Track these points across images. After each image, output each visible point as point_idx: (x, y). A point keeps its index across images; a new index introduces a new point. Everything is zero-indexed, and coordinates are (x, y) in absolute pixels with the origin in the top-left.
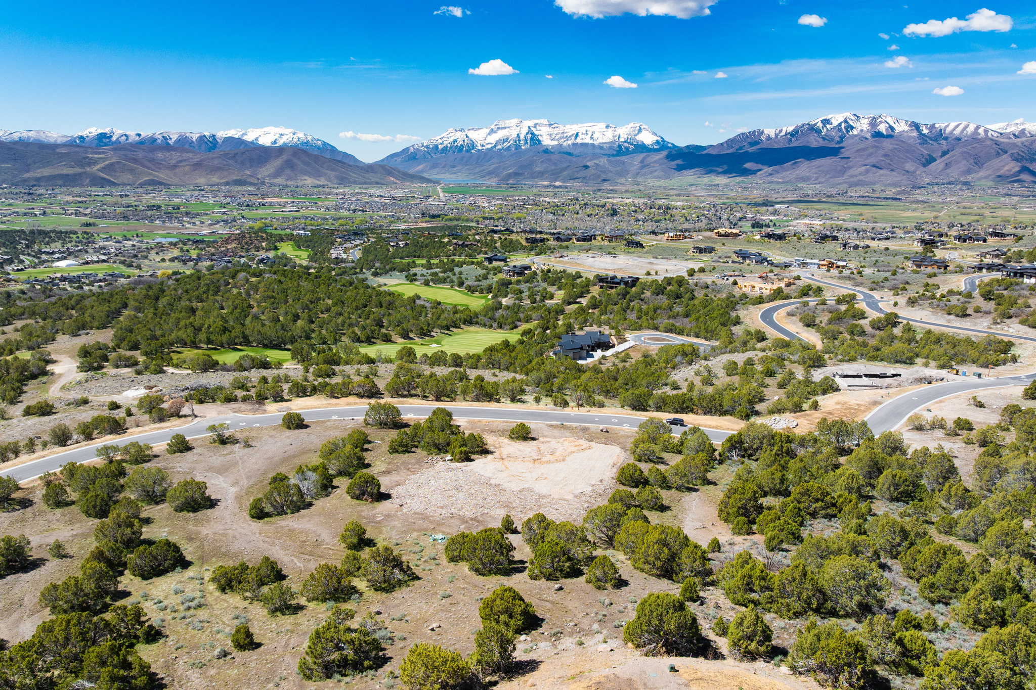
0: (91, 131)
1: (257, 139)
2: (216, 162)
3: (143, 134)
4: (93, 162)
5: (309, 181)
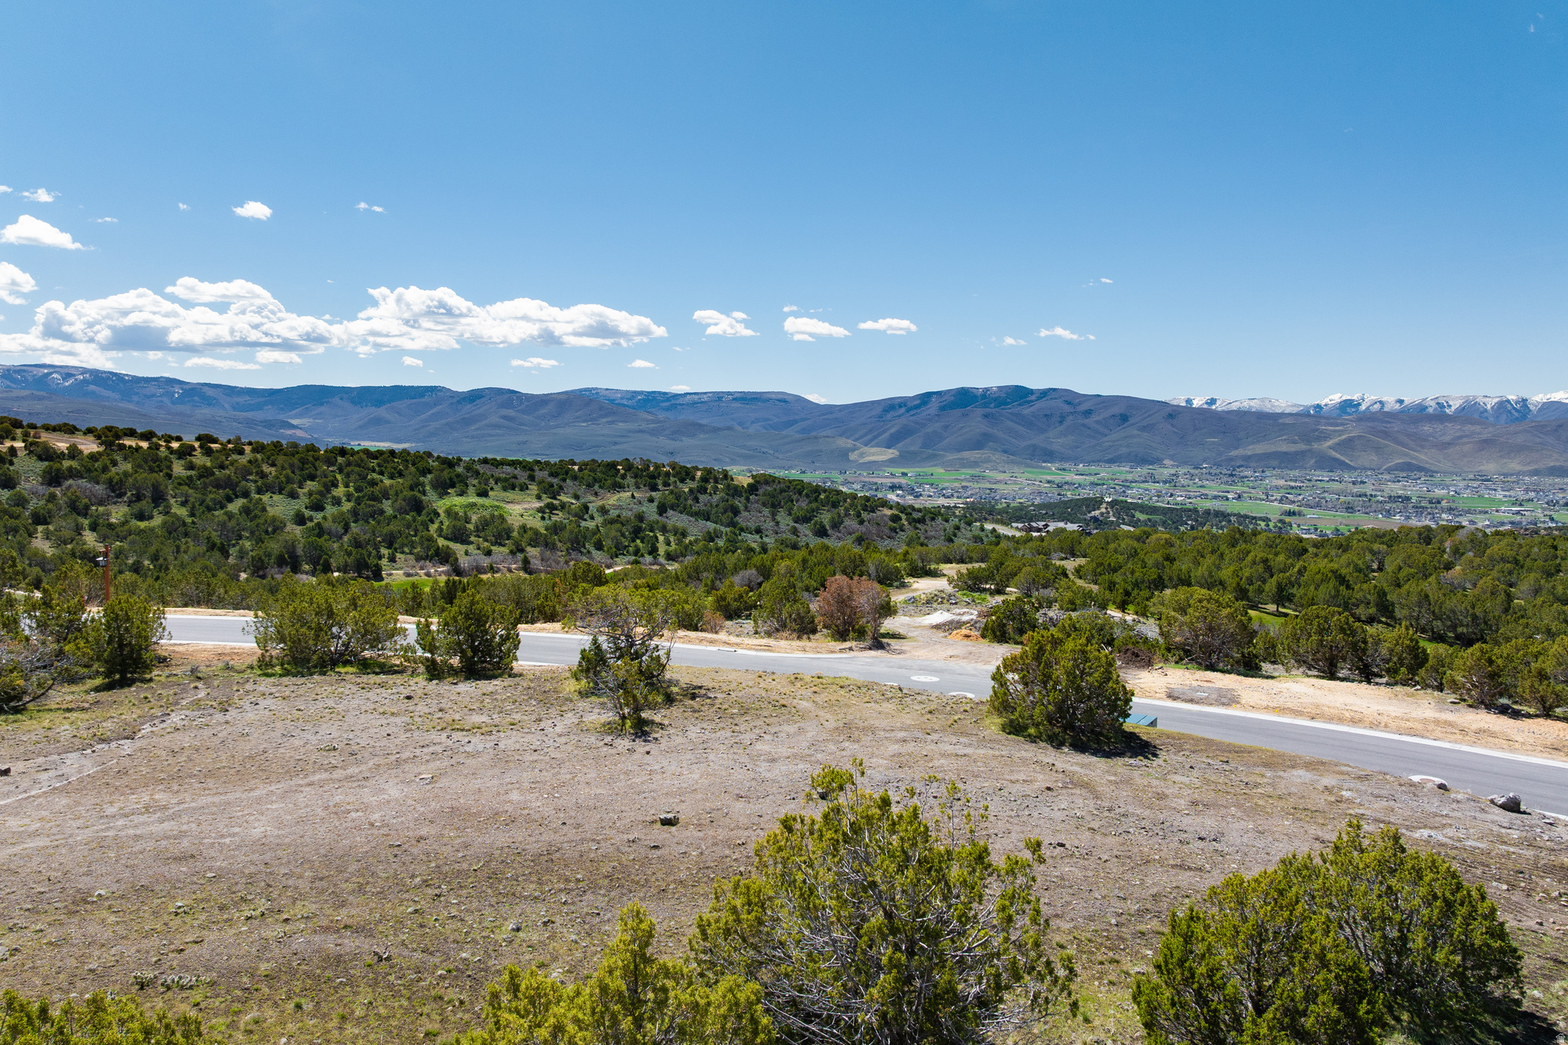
0: (1333, 398)
2: (1520, 439)
3: (1408, 400)
4: (1326, 437)
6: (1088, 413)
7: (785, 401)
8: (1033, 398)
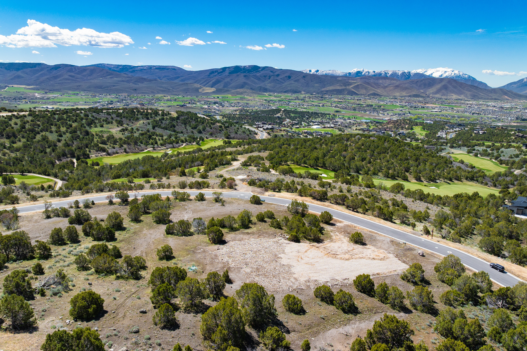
1: (432, 74)
2: (406, 85)
3: (376, 71)
4: (350, 84)
5: (454, 96)
6: (278, 75)
7: (175, 69)
8: (260, 70)
